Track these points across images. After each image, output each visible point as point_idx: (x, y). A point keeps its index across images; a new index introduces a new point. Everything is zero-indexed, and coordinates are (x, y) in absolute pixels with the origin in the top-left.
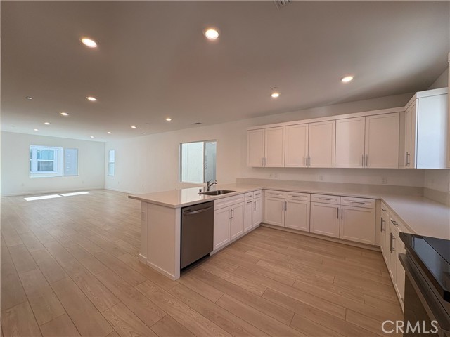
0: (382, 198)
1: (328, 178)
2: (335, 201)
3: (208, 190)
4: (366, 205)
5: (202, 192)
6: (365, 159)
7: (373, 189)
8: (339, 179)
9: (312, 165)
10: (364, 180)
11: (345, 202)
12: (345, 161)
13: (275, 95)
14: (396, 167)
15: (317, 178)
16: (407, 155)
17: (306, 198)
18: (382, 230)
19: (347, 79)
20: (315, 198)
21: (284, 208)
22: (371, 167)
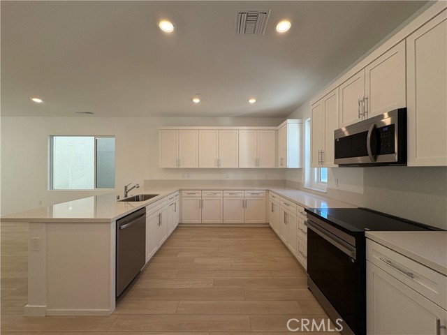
0: (270, 189)
1: (232, 177)
2: (241, 194)
3: (126, 196)
4: (261, 195)
5: (121, 199)
6: (257, 161)
7: (262, 183)
8: (240, 177)
9: (222, 166)
10: (256, 177)
11: (248, 194)
12: (245, 163)
13: (196, 101)
14: (274, 167)
15: (223, 177)
16: (282, 159)
17: (219, 194)
18: (273, 211)
19: (252, 101)
20: (226, 194)
21: (201, 206)
22: (261, 167)
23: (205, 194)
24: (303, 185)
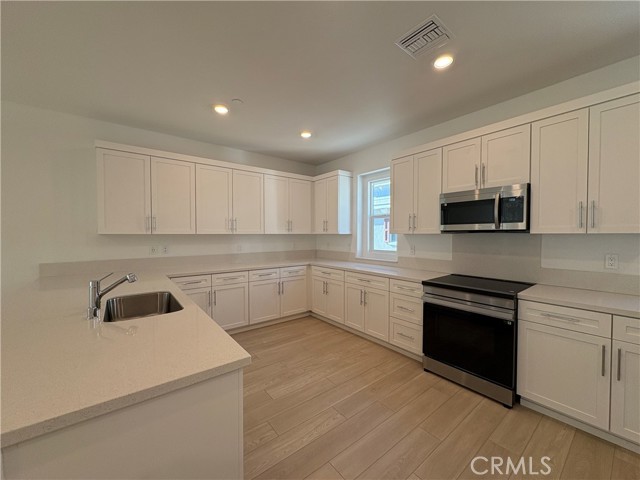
1: (247, 248)
2: (275, 275)
6: (290, 224)
8: (260, 248)
9: (239, 232)
10: (280, 247)
11: (284, 273)
12: (273, 226)
15: (233, 248)
19: (306, 135)
20: (254, 276)
22: (295, 232)
23: (217, 280)
24: (354, 254)
